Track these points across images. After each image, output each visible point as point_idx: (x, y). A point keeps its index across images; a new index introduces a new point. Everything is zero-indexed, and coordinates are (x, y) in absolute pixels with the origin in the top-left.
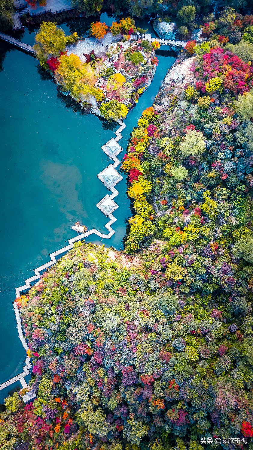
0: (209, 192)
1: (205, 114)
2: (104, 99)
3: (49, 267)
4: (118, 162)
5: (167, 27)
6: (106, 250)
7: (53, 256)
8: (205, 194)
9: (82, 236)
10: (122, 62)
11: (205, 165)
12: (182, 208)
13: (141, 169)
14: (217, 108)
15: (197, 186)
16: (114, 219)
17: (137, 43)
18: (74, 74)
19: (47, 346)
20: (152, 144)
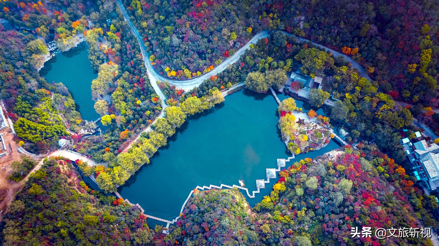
0: (306, 209)
1: (328, 177)
2: (293, 141)
3: (217, 189)
4: (279, 170)
5: (344, 132)
6: (245, 201)
7: (222, 185)
8: (304, 208)
9: (240, 187)
10: (312, 132)
11: (313, 197)
12: (290, 208)
13: (286, 179)
14: (335, 178)
15: (303, 203)
16: (258, 192)
17: (324, 129)
18: (287, 123)
19: (192, 215)
20: (299, 173)
